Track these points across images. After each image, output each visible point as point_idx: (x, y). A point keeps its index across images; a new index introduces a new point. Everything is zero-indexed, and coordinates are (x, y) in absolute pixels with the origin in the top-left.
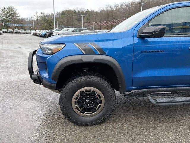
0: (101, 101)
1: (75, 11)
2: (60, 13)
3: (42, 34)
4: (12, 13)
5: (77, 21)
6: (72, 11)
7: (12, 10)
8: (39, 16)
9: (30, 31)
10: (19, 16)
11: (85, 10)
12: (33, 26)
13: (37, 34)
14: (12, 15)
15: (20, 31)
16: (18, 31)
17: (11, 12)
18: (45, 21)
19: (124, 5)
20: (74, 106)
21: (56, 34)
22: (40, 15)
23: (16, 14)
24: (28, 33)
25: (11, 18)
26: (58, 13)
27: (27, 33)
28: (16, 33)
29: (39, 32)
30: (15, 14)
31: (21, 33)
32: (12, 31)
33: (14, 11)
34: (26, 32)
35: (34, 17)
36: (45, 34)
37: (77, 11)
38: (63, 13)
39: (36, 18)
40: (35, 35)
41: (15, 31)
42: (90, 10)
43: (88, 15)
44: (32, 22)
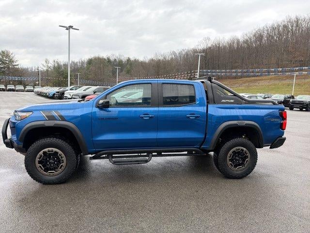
0: (63, 160)
1: (108, 59)
2: (86, 61)
3: (49, 94)
4: (7, 59)
5: (111, 74)
6: (105, 59)
7: (7, 56)
8: (49, 65)
9: (32, 88)
10: (17, 65)
11: (124, 58)
12: (39, 81)
13: (42, 93)
14: (7, 63)
15: (17, 89)
16: (14, 88)
17: (4, 59)
18: (59, 73)
19: (184, 53)
20: (38, 165)
21: (70, 95)
22: (51, 64)
23: (13, 61)
24: (29, 91)
25: (4, 68)
26: (82, 62)
27: (27, 91)
28: (10, 90)
29: (47, 91)
30: (11, 61)
31: (18, 91)
32: (4, 87)
33: (9, 57)
34: (26, 89)
35: (42, 66)
36: (54, 94)
37: (112, 59)
38: (90, 62)
39: (45, 69)
40: (40, 94)
41: (8, 88)
42: (132, 59)
43: (128, 66)
44: (39, 74)
